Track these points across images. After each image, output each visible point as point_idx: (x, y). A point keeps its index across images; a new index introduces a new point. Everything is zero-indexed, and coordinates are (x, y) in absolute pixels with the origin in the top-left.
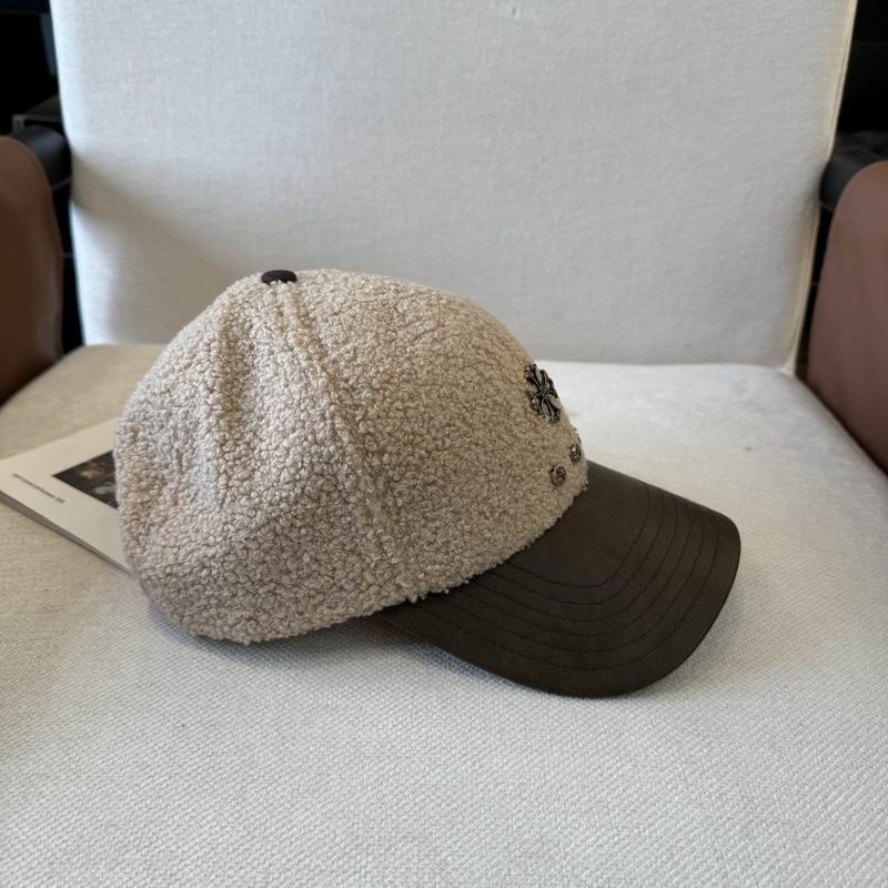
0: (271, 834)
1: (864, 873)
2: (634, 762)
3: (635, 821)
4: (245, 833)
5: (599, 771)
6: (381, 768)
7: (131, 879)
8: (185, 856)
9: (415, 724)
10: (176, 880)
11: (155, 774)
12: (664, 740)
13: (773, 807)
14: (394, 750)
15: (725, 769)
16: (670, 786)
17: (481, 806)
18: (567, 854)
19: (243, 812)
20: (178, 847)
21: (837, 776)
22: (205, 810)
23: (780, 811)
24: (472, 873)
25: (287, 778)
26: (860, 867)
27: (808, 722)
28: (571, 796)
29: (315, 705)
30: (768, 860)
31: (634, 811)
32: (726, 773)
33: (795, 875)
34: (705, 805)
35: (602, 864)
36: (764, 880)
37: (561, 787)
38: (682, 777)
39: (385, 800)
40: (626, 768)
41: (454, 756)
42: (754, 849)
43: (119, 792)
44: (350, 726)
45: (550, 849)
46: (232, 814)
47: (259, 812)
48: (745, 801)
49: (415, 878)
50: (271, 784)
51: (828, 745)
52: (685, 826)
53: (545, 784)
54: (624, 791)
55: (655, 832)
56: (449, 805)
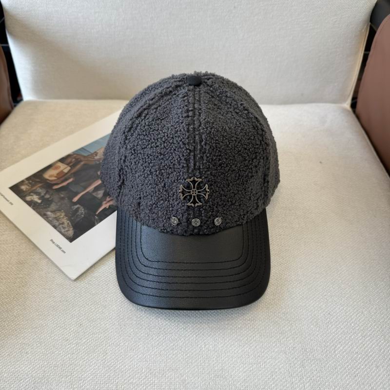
0: (118, 369)
1: (346, 381)
3: (259, 361)
4: (108, 368)
6: (160, 339)
8: (85, 379)
11: (71, 343)
13: (314, 353)
15: (297, 336)
16: (274, 344)
18: (232, 376)
21: (341, 338)
23: (316, 354)
24: (195, 384)
25: (123, 344)
26: (345, 378)
27: (333, 313)
28: (234, 350)
31: (259, 356)
32: (296, 338)
35: (245, 380)
36: (307, 385)
43: (58, 352)
45: (225, 374)
46: (102, 360)
49: (173, 387)
50: (117, 347)
51: (339, 323)
52: (279, 362)
53: (224, 345)
54: (255, 347)
55: (267, 365)
56: (186, 355)
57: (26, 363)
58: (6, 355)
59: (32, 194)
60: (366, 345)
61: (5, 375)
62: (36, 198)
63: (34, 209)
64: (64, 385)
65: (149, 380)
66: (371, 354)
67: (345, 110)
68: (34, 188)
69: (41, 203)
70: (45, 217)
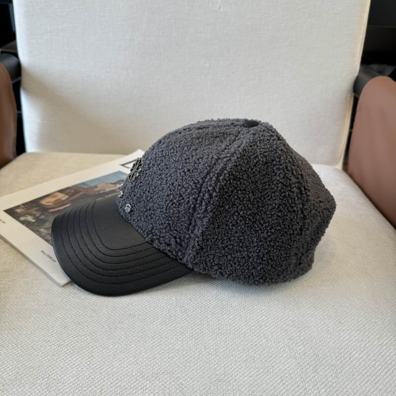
0: (104, 371)
1: (366, 388)
2: (266, 339)
3: (266, 365)
4: (92, 371)
5: (251, 343)
6: (154, 342)
7: (39, 392)
8: (65, 381)
9: (170, 322)
10: (60, 393)
11: (52, 344)
12: (280, 329)
13: (327, 359)
14: (159, 334)
15: (307, 342)
16: (282, 350)
17: (198, 359)
18: (236, 380)
19: (92, 362)
20: (62, 378)
21: (355, 345)
22: (74, 361)
23: (330, 361)
24: (194, 389)
25: (111, 346)
26: (364, 385)
27: (343, 321)
28: (238, 354)
29: (125, 314)
30: (324, 382)
31: (266, 361)
32: (307, 344)
33: (336, 388)
34: (297, 358)
35: (251, 384)
36: (323, 391)
37: (234, 350)
38: (288, 345)
39: (156, 356)
40: (263, 342)
41: (187, 336)
42: (318, 377)
43: (36, 353)
44: (140, 323)
45: (228, 378)
46: (86, 363)
47: (99, 362)
48: (315, 356)
49: (168, 391)
50: (104, 349)
51: (352, 332)
52: (288, 367)
53: (227, 349)
54: (262, 352)
55: (275, 370)
56: (184, 358)
59: (26, 215)
60: (383, 353)
62: (30, 219)
63: (27, 227)
65: (140, 383)
66: (390, 361)
68: (30, 211)
69: (35, 222)
70: (38, 232)
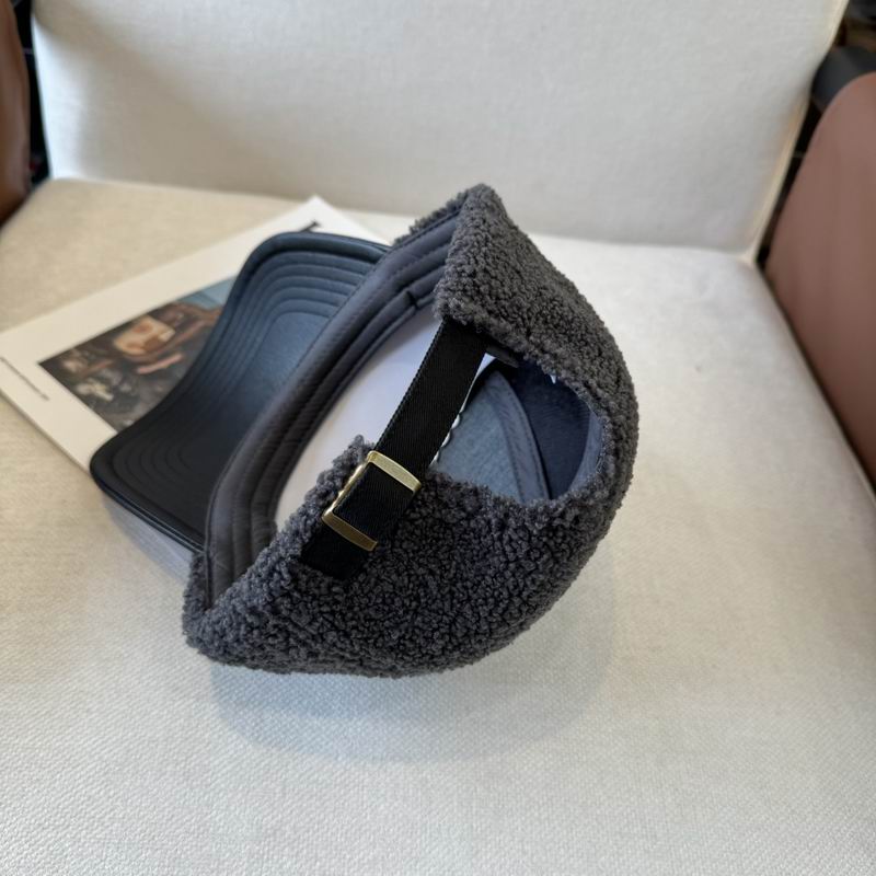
57: (88, 732)
58: (44, 712)
59: (91, 380)
61: (41, 755)
62: (99, 390)
63: (98, 413)
64: (171, 780)
65: (353, 777)
67: (742, 267)
68: (96, 368)
69: (114, 400)
